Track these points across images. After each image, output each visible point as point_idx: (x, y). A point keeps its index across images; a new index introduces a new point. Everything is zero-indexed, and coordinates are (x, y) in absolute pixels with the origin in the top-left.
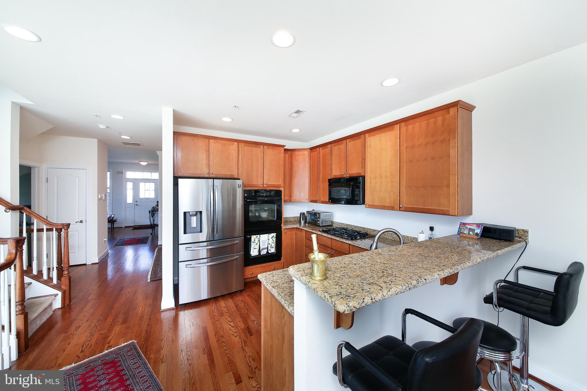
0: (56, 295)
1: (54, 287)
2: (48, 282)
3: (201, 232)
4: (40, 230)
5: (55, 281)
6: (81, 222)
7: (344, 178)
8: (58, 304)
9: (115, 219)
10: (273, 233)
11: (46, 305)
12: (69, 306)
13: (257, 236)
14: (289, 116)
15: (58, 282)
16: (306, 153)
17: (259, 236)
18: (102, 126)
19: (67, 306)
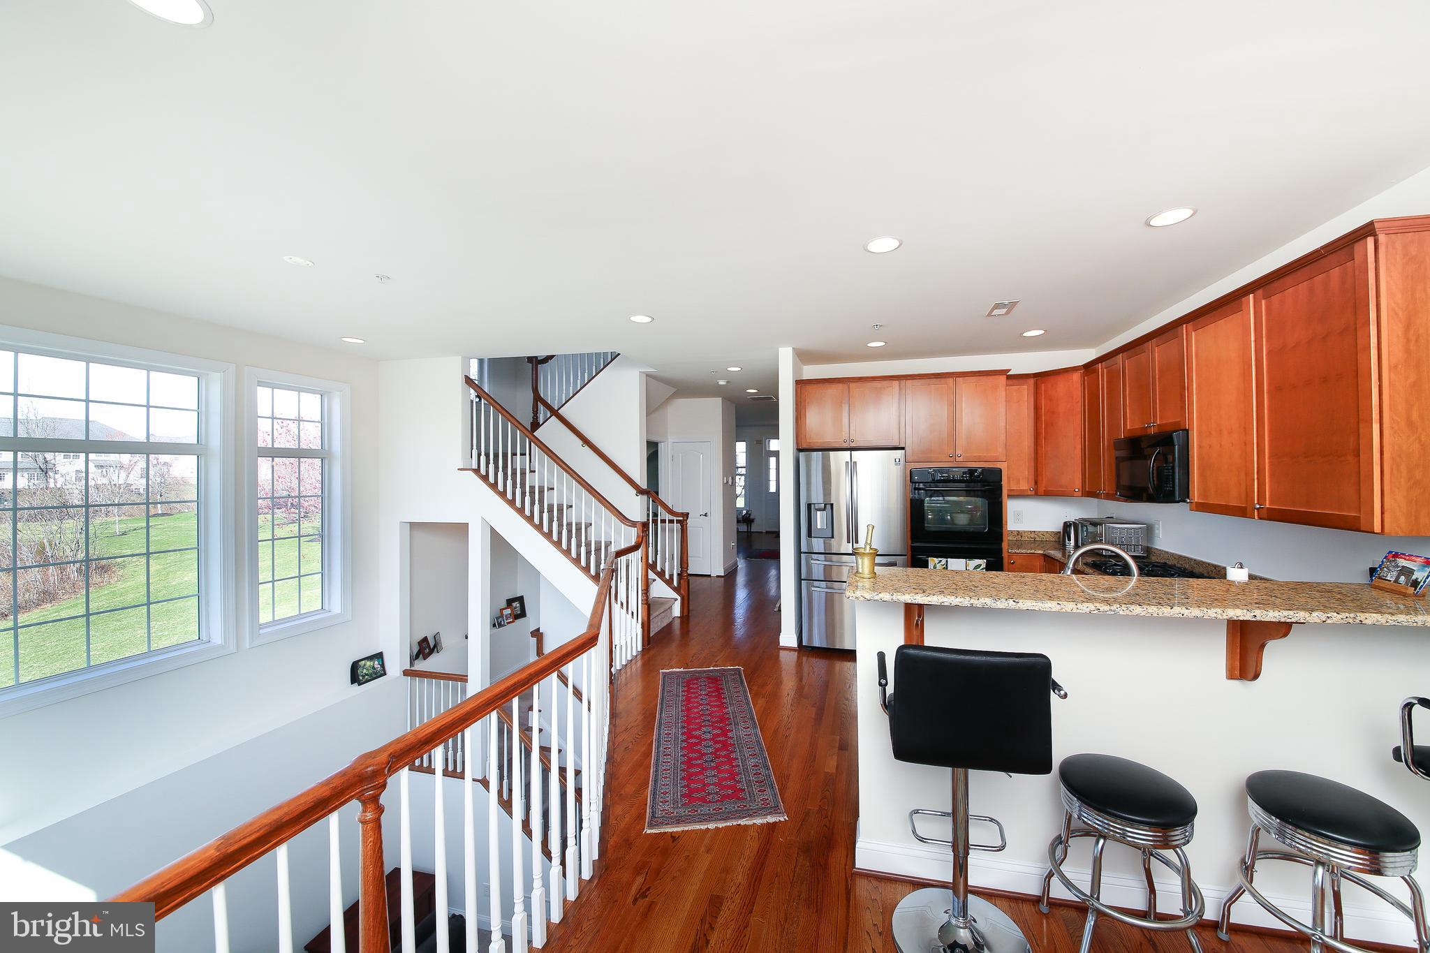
0: (676, 600)
1: (675, 589)
2: (669, 582)
3: (833, 537)
4: (663, 521)
5: (675, 584)
6: (706, 515)
7: (1149, 437)
8: (677, 611)
9: (752, 517)
10: (980, 559)
11: (667, 607)
12: (688, 616)
13: (940, 559)
14: (990, 314)
15: (678, 585)
16: (1076, 377)
17: (944, 561)
18: (722, 383)
19: (685, 618)
